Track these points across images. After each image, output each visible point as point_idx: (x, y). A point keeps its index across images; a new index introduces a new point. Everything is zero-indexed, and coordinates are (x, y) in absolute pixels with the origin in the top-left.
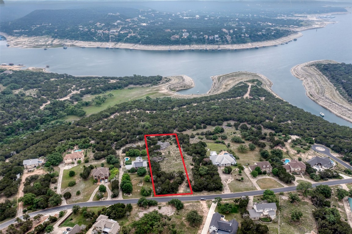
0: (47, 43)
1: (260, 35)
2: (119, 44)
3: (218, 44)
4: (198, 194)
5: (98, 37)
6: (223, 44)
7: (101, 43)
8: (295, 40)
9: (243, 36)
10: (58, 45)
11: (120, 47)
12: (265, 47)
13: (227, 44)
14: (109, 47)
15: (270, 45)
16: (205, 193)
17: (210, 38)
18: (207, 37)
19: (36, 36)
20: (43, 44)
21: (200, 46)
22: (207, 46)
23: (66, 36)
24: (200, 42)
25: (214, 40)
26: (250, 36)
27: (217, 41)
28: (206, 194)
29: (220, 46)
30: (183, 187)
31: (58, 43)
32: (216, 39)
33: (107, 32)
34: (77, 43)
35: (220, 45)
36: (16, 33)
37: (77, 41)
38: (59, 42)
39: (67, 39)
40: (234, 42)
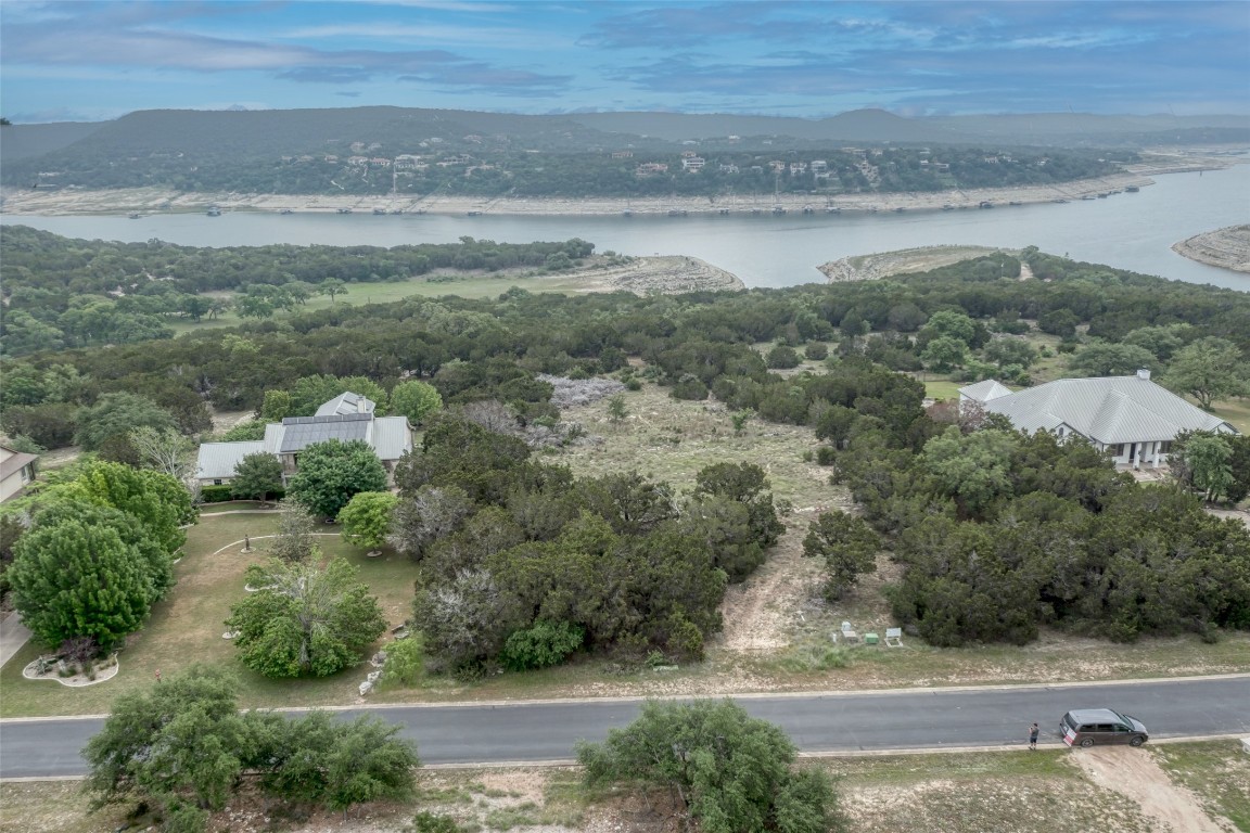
0: (151, 204)
1: (993, 164)
2: (430, 199)
3: (824, 194)
4: (996, 672)
5: (349, 178)
6: (848, 193)
7: (358, 199)
8: (1133, 190)
9: (925, 166)
10: (190, 207)
11: (431, 210)
12: (1019, 204)
13: (863, 191)
14: (388, 210)
15: (1038, 200)
16: (1092, 659)
17: (793, 170)
18: (780, 167)
19: (119, 188)
20: (132, 205)
21: (752, 201)
22: (783, 200)
23: (229, 181)
24: (753, 184)
25: (809, 175)
26: (954, 168)
27: (823, 182)
28: (1103, 668)
29: (835, 199)
30: (770, 605)
31: (192, 204)
32: (817, 176)
33: (386, 163)
34: (266, 200)
35: (833, 194)
36: (46, 180)
37: (266, 196)
38: (196, 200)
39: (229, 190)
40: (891, 185)
